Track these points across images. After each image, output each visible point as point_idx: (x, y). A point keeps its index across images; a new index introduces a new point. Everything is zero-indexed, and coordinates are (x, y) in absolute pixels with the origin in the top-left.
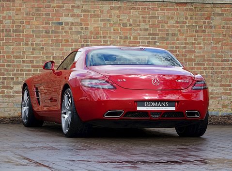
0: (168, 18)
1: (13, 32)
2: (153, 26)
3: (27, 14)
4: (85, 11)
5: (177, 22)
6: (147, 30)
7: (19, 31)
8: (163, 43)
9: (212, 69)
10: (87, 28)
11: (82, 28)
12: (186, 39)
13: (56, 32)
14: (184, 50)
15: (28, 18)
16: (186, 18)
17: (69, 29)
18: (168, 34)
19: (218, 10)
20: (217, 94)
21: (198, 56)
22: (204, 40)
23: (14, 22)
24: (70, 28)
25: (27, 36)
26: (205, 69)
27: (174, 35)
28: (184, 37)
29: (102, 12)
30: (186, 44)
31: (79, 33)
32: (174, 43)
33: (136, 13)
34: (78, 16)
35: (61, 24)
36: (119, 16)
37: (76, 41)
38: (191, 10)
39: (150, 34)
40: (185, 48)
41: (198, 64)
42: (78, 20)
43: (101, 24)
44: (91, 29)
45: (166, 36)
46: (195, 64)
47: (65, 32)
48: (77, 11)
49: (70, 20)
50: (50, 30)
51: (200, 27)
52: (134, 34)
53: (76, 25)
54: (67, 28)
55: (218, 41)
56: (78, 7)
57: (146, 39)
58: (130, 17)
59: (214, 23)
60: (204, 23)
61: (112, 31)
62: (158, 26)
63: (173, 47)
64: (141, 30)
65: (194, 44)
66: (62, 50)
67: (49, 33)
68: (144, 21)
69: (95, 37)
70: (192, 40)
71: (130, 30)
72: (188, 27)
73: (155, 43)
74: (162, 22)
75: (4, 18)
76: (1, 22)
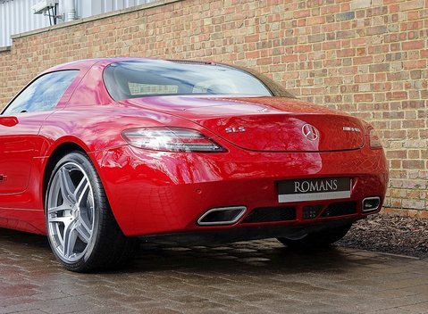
1: (283, 44)
11: (386, 19)
13: (344, 35)
15: (302, 14)
17: (365, 25)
23: (283, 25)
24: (367, 23)
25: (302, 50)
35: (351, 15)
37: (377, 49)
42: (379, 3)
44: (403, 16)
47: (359, 31)
49: (366, 4)
50: (335, 32)
53: (375, 15)
66: (355, 70)
67: (333, 38)
69: (412, 35)
75: (271, 19)
76: (267, 28)
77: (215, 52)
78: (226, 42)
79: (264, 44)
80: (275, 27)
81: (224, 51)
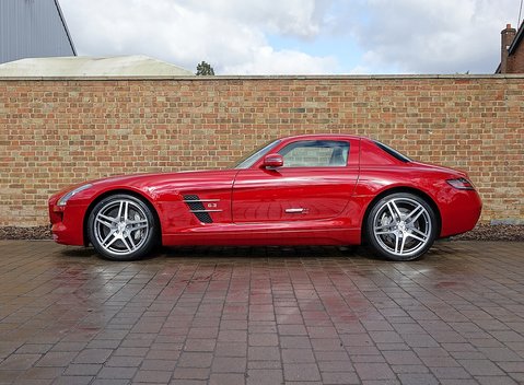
0: (445, 99)
2: (424, 110)
3: (259, 99)
4: (333, 93)
5: (457, 104)
6: (417, 115)
7: (249, 121)
8: (438, 132)
9: (506, 163)
10: (336, 116)
11: (330, 116)
12: (469, 126)
13: (296, 121)
14: (467, 140)
15: (260, 105)
16: (470, 99)
17: (313, 117)
18: (444, 120)
19: (514, 87)
20: (513, 196)
21: (486, 148)
22: (494, 126)
23: (242, 110)
24: (315, 116)
25: (259, 127)
26: (496, 164)
27: (452, 121)
28: (466, 123)
29: (356, 94)
31: (327, 121)
32: (452, 132)
33: (401, 94)
34: (325, 100)
35: (303, 110)
36: (378, 99)
38: (475, 88)
39: (420, 121)
40: (468, 137)
41: (487, 158)
42: (324, 105)
43: (355, 110)
44: (342, 115)
45: (441, 123)
46: (482, 158)
47: (308, 121)
48: (323, 94)
49: (314, 105)
50: (289, 119)
51: (488, 110)
52: (399, 120)
53: (321, 112)
54: (310, 115)
55: (513, 128)
56: (325, 88)
57: (417, 126)
58: (393, 99)
59: (508, 104)
60: (494, 104)
61: (370, 117)
62: (430, 110)
63: (451, 137)
64: (408, 116)
65: (480, 132)
67: (287, 123)
68: (412, 104)
70: (478, 127)
71: (394, 116)
72: (472, 110)
73: (427, 132)
74: (436, 104)
75: (230, 105)
76: (226, 110)
77: (169, 121)
78: (181, 116)
79: (223, 120)
80: (234, 110)
81: (179, 121)
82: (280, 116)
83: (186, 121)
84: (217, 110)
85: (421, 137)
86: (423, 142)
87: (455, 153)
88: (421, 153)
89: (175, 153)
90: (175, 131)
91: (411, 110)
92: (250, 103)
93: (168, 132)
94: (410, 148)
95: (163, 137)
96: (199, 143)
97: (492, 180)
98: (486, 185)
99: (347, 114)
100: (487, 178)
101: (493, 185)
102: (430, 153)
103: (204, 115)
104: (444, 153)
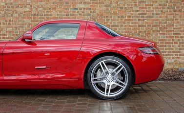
0: (153, 2)
1: (44, 15)
2: (142, 8)
3: (53, 3)
5: (160, 5)
6: (137, 11)
7: (48, 15)
8: (149, 20)
10: (94, 12)
11: (91, 12)
12: (167, 16)
13: (73, 15)
14: (165, 24)
15: (54, 6)
16: (167, 2)
17: (82, 13)
18: (153, 14)
21: (176, 29)
22: (180, 17)
23: (45, 9)
25: (54, 18)
27: (157, 14)
28: (165, 15)
30: (166, 20)
31: (89, 15)
32: (157, 20)
34: (88, 3)
35: (77, 9)
36: (117, 2)
39: (139, 14)
40: (166, 23)
41: (176, 34)
42: (88, 6)
43: (104, 8)
44: (97, 11)
45: (151, 15)
46: (174, 34)
49: (82, 6)
50: (69, 13)
51: (178, 7)
52: (128, 14)
53: (87, 10)
54: (80, 12)
57: (137, 17)
58: (125, 3)
60: (181, 4)
61: (112, 12)
62: (145, 8)
63: (157, 23)
64: (133, 11)
65: (173, 20)
67: (68, 16)
68: (136, 5)
69: (101, 17)
70: (171, 17)
71: (126, 11)
72: (168, 8)
73: (143, 20)
74: (148, 5)
75: (38, 7)
76: (36, 9)
77: (7, 16)
78: (13, 12)
79: (35, 15)
80: (40, 9)
81: (12, 15)
82: (65, 12)
83: (16, 15)
84: (31, 9)
85: (140, 23)
86: (142, 26)
87: (159, 31)
88: (140, 32)
89: (10, 32)
90: (10, 21)
91: (135, 8)
92: (49, 6)
93: (6, 21)
94: (135, 29)
95: (4, 24)
96: (22, 27)
97: (179, 46)
98: (176, 49)
99: (100, 11)
100: (176, 45)
101: (180, 49)
102: (145, 32)
103: (25, 12)
104: (153, 31)
